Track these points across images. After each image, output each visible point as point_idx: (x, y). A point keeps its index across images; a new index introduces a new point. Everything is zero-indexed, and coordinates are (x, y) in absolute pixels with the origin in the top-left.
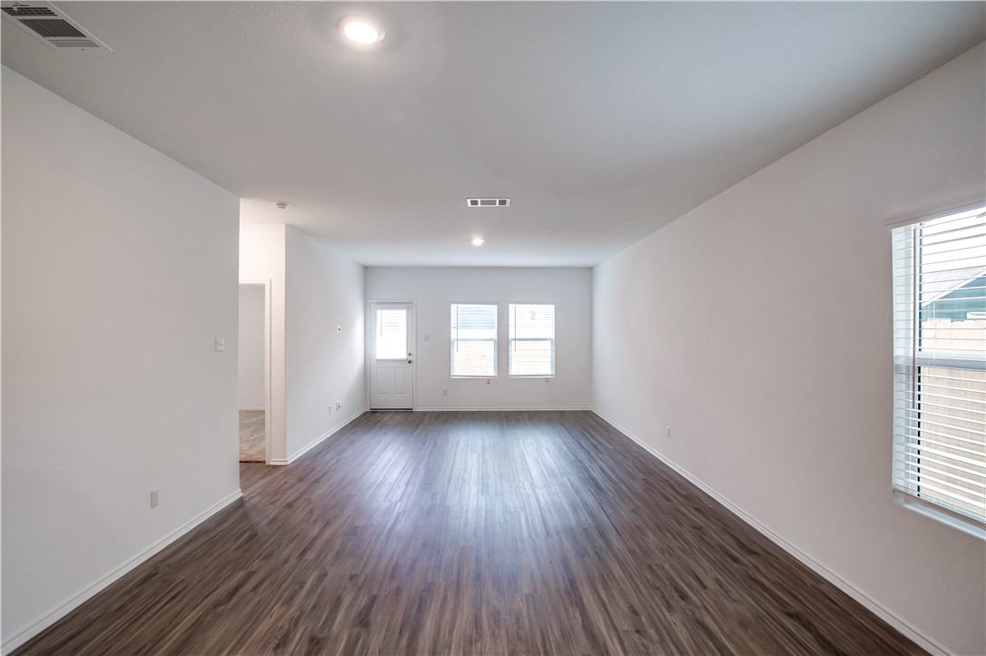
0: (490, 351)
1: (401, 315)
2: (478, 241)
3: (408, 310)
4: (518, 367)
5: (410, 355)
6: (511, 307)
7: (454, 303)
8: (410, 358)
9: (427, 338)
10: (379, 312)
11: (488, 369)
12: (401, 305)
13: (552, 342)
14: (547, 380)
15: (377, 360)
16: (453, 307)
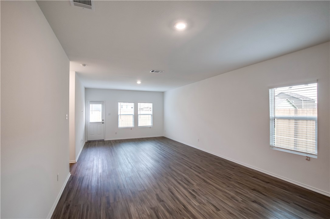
0: (131, 119)
1: (100, 106)
2: (139, 82)
3: (102, 104)
4: (141, 124)
5: (103, 120)
6: (139, 104)
7: (120, 102)
8: (103, 121)
9: (109, 114)
10: (91, 105)
11: (131, 124)
12: (100, 103)
13: (151, 115)
14: (150, 127)
15: (90, 123)
16: (119, 103)
